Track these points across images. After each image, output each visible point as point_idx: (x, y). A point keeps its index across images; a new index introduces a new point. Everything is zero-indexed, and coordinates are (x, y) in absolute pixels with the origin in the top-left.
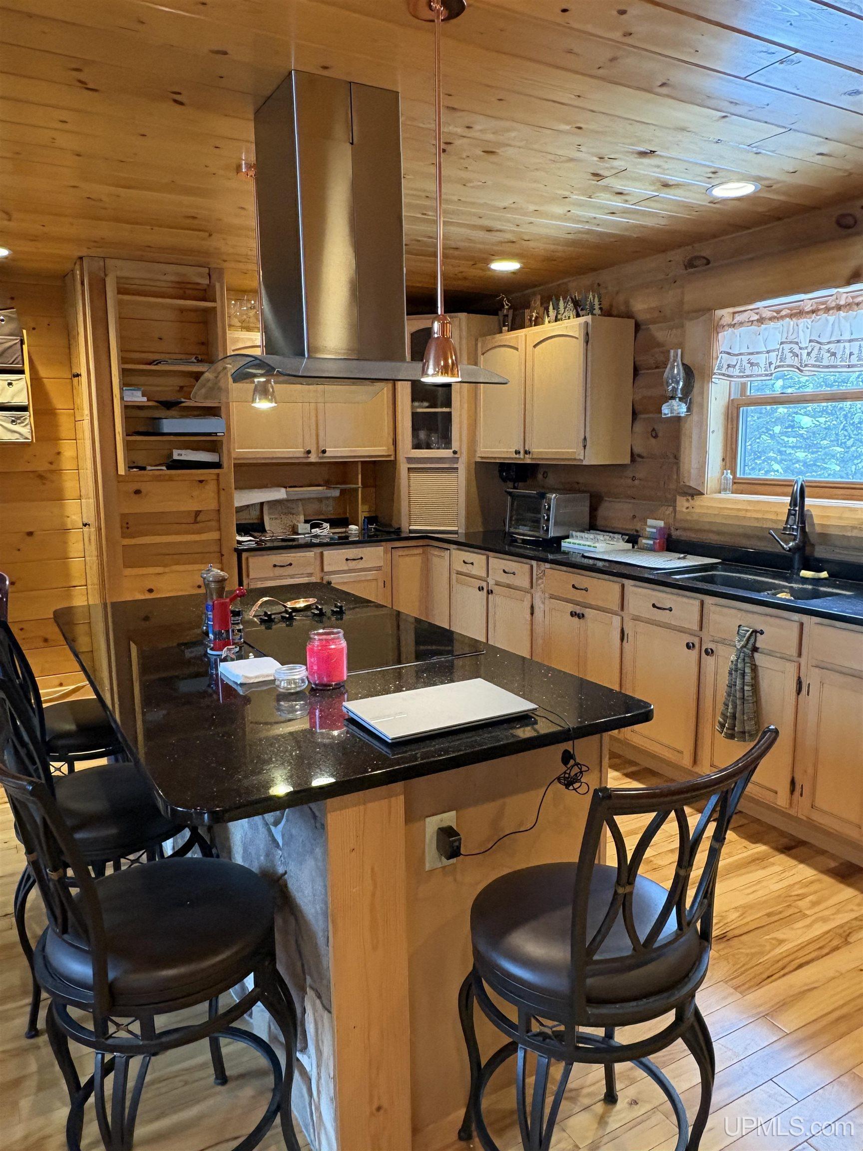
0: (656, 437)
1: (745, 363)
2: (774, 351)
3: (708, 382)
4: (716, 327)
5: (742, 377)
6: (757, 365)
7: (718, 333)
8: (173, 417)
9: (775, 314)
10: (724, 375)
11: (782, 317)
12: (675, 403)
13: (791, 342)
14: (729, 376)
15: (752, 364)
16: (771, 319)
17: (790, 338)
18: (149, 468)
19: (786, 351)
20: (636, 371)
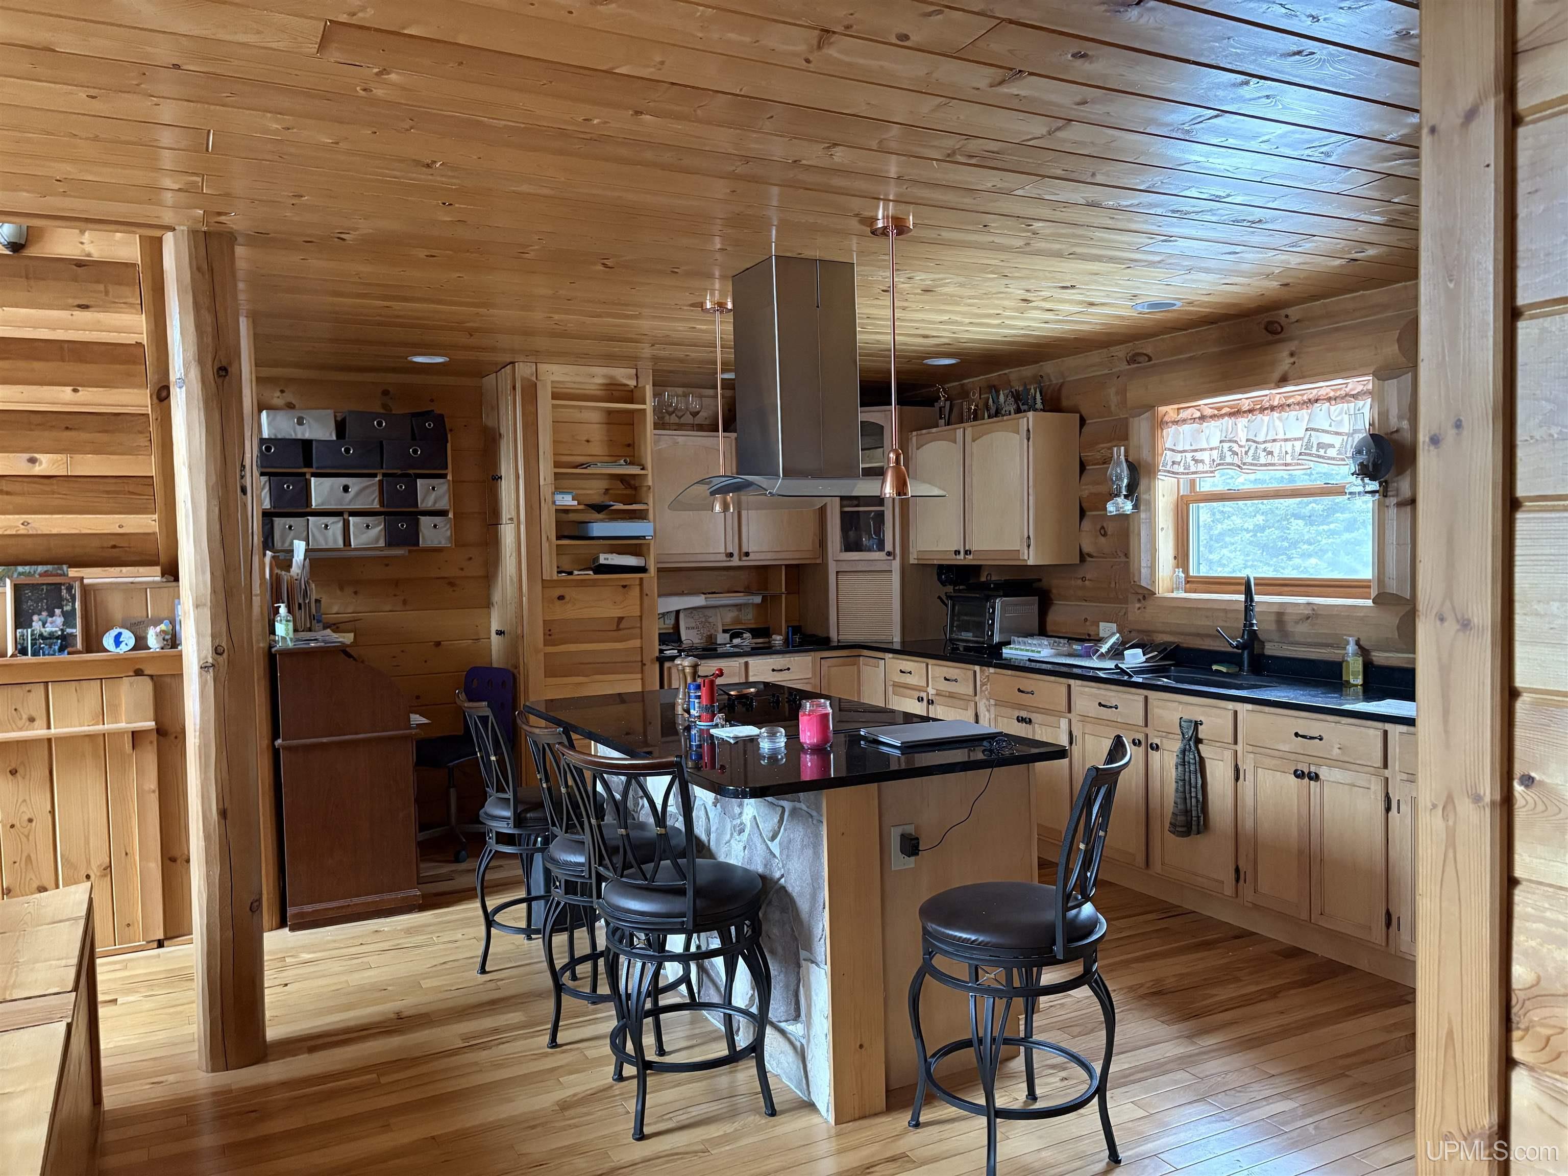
0: (1105, 535)
1: (1189, 459)
2: (1216, 448)
3: (1155, 478)
4: (1162, 424)
5: (1188, 474)
6: (1202, 461)
7: (1162, 430)
8: (602, 520)
9: (1216, 412)
10: (1169, 472)
11: (1222, 416)
12: (1120, 500)
13: (1230, 441)
14: (1173, 473)
15: (1197, 461)
16: (1213, 417)
17: (1230, 437)
18: (576, 572)
19: (1226, 450)
20: (1083, 467)
